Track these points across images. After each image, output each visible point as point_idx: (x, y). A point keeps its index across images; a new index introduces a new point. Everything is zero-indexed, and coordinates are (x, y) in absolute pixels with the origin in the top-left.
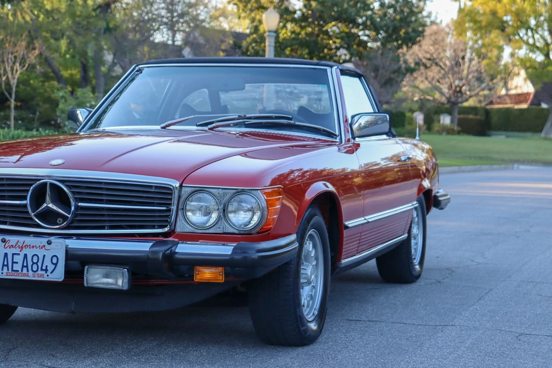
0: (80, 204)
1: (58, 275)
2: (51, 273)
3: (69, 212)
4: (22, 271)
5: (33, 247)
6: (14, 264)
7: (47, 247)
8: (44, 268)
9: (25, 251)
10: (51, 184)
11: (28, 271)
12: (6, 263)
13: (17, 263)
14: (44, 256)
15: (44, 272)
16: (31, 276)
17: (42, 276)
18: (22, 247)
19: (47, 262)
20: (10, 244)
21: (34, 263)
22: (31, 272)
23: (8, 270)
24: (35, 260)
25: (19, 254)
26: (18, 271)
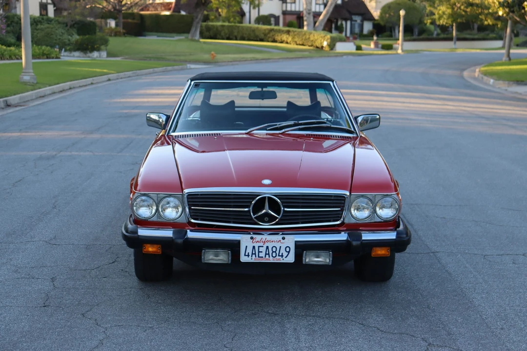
0: (286, 209)
1: (291, 259)
2: (286, 257)
3: (279, 215)
4: (265, 257)
5: (272, 241)
6: (260, 253)
7: (282, 241)
8: (280, 254)
9: (266, 244)
10: (269, 197)
11: (269, 257)
12: (254, 253)
13: (262, 252)
14: (280, 247)
15: (281, 257)
16: (271, 260)
17: (279, 259)
18: (265, 242)
19: (283, 251)
20: (257, 240)
21: (273, 252)
22: (271, 257)
23: (256, 257)
24: (274, 250)
25: (263, 246)
26: (263, 257)
